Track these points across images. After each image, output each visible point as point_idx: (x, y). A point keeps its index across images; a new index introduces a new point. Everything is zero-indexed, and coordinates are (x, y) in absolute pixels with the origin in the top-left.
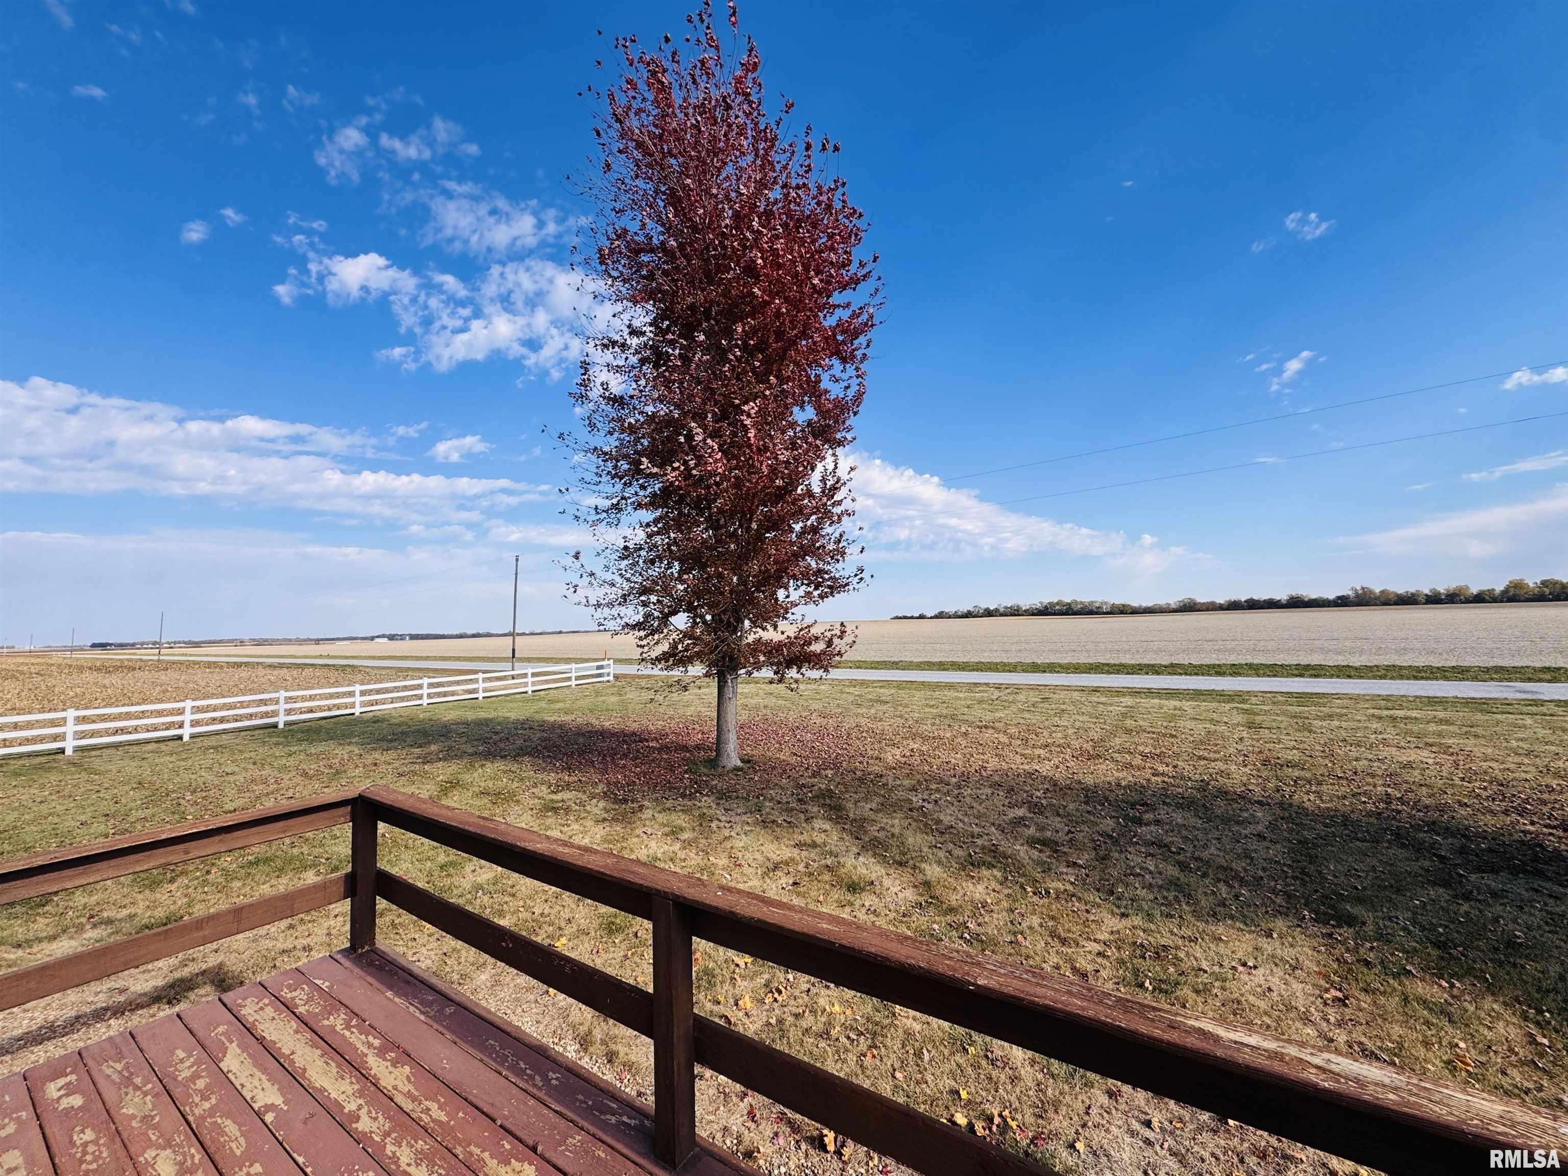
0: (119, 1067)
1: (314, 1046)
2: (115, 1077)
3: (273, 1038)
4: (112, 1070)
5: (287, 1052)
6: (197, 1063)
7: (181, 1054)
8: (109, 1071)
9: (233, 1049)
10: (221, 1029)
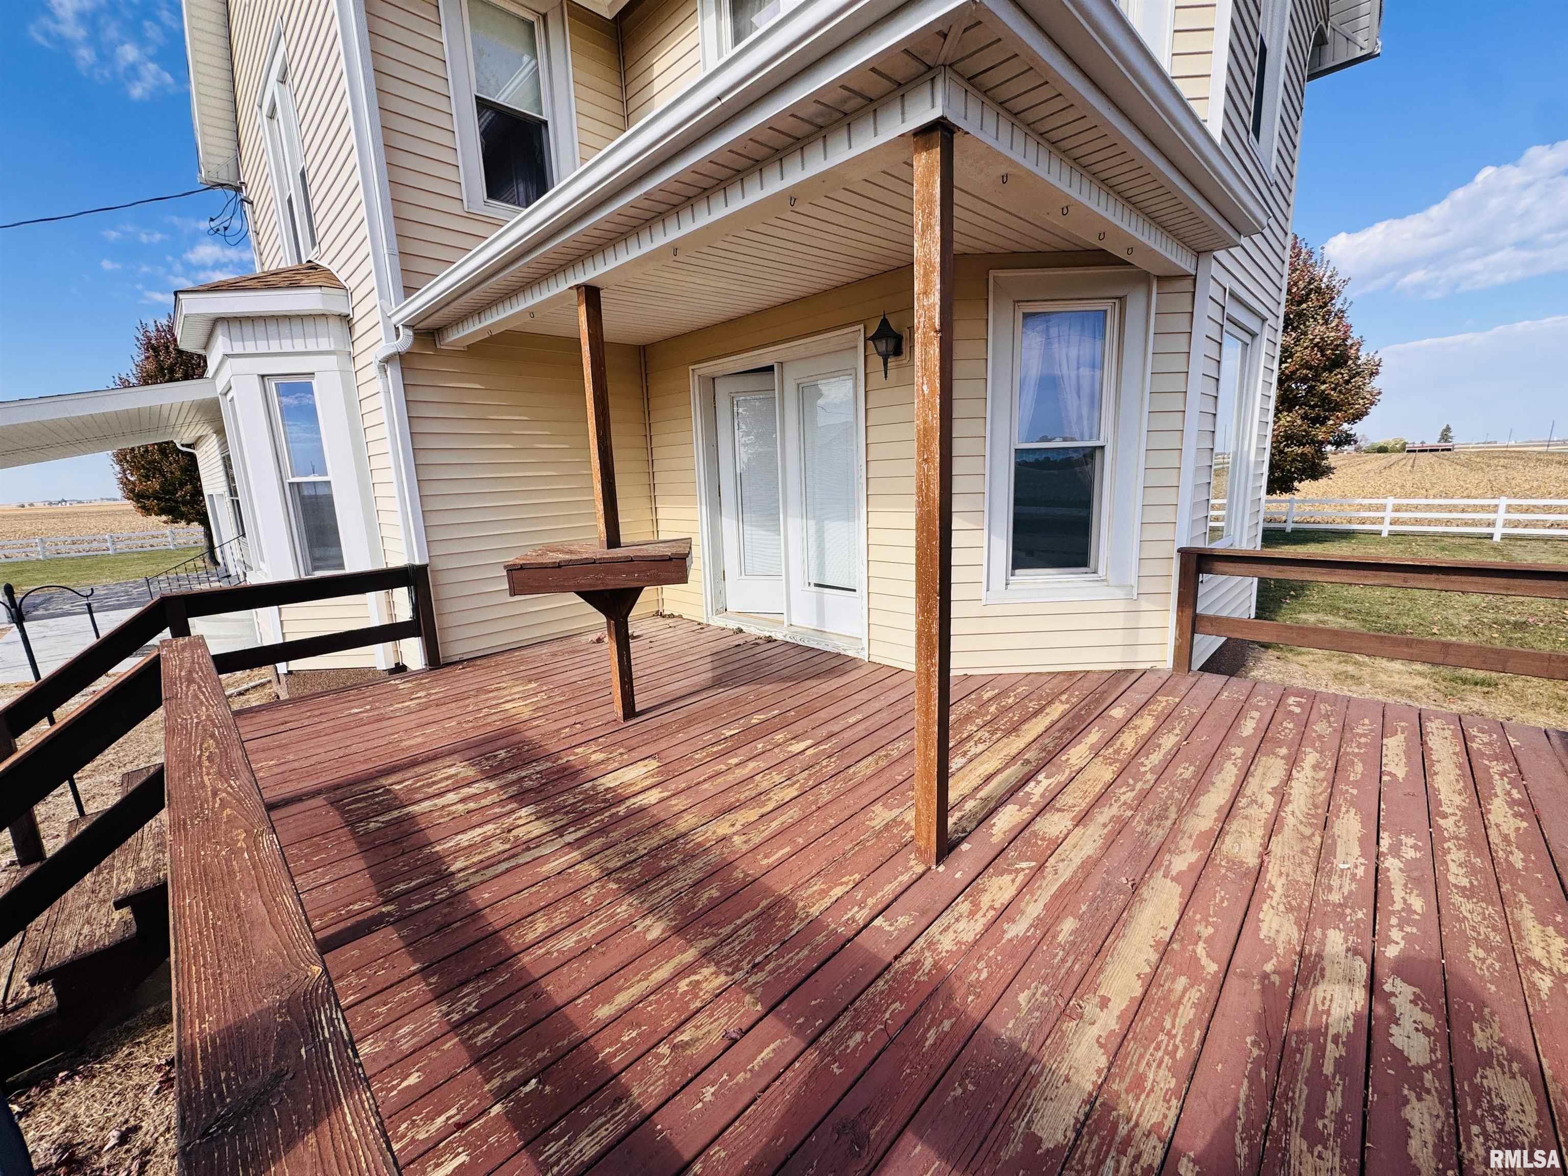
0: (1329, 708)
1: (1460, 767)
2: (1323, 712)
3: (1434, 747)
4: (1324, 708)
5: (1434, 758)
6: (1372, 731)
7: (1367, 721)
8: (1322, 707)
9: (1400, 737)
10: (1403, 724)
